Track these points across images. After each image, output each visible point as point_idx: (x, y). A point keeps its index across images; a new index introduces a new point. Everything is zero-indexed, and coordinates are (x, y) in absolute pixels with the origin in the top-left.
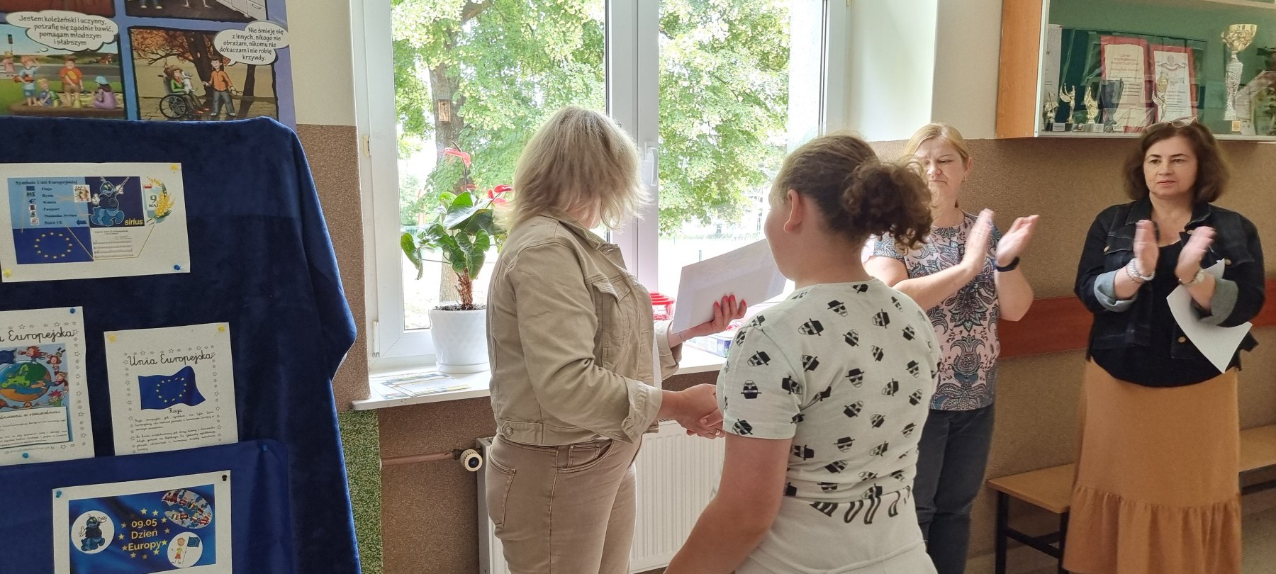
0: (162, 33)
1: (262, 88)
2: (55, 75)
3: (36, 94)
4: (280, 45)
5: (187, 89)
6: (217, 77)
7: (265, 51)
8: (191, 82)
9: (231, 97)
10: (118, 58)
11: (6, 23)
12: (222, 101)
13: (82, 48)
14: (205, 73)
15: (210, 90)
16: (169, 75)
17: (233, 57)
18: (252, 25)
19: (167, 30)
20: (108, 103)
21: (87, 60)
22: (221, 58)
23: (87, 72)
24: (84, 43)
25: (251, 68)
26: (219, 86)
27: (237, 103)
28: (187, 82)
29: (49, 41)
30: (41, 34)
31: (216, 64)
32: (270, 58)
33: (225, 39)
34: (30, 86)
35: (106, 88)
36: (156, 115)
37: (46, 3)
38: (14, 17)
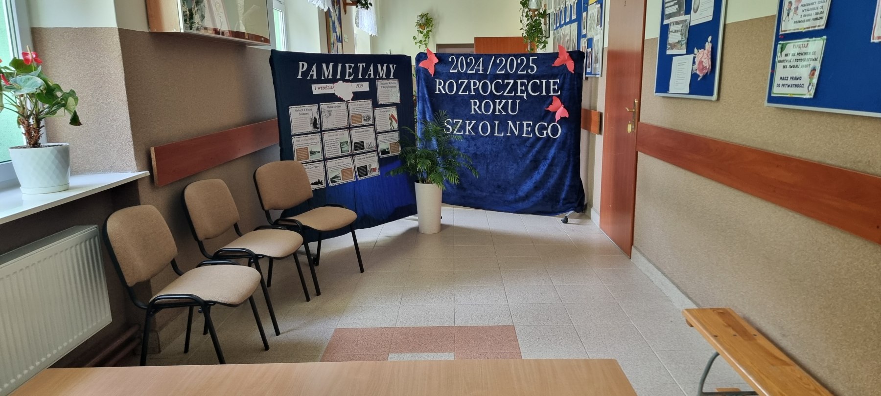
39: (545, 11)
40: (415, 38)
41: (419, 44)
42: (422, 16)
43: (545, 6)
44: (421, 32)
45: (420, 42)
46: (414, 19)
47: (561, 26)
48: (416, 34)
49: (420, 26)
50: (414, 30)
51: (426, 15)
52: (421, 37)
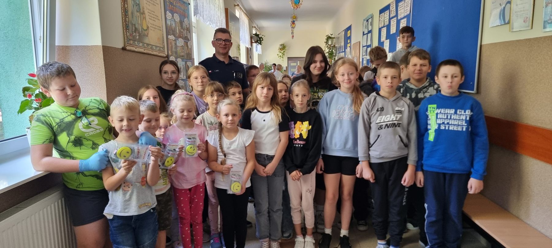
4: (191, 45)
10: (184, 46)
23: (183, 49)
24: (182, 44)
30: (180, 42)
32: (191, 47)
36: (186, 57)
37: (180, 37)
38: (179, 39)
39: (334, 46)
40: (278, 55)
41: (280, 57)
42: (281, 45)
43: (335, 43)
44: (281, 52)
45: (280, 56)
46: (278, 46)
47: (340, 53)
48: (278, 53)
49: (280, 49)
50: (277, 51)
51: (283, 45)
52: (281, 54)
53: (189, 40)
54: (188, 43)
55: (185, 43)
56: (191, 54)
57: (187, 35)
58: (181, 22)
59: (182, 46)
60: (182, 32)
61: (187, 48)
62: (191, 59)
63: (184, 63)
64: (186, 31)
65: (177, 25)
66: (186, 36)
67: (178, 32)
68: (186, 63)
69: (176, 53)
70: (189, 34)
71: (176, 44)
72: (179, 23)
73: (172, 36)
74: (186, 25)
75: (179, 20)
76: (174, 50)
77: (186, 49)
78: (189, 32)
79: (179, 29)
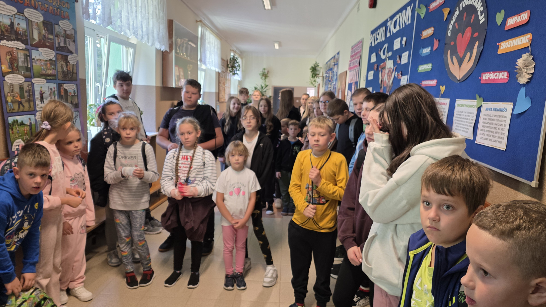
0: (60, 55)
1: (75, 71)
2: (46, 65)
3: (43, 69)
4: (77, 60)
5: (64, 70)
6: (68, 66)
7: (75, 61)
8: (65, 69)
9: (71, 72)
10: (55, 61)
11: (38, 50)
12: (69, 73)
13: (50, 58)
14: (67, 66)
15: (67, 70)
16: (62, 67)
17: (71, 62)
18: (73, 54)
19: (62, 55)
20: (54, 73)
21: (51, 61)
22: (69, 62)
23: (51, 64)
24: (50, 57)
25: (73, 65)
26: (69, 70)
27: (71, 73)
28: (64, 68)
29: (45, 56)
30: (44, 54)
31: (68, 64)
32: (76, 63)
33: (69, 57)
34: (42, 68)
35: (53, 68)
36: (60, 76)
37: (44, 46)
38: (40, 49)
53: (73, 53)
54: (68, 56)
55: (60, 57)
56: (76, 73)
57: (65, 43)
58: (48, 25)
59: (50, 60)
60: (50, 39)
61: (64, 64)
62: (77, 81)
63: (53, 86)
64: (62, 39)
65: (35, 26)
66: (62, 44)
67: (36, 36)
68: (60, 86)
69: (28, 69)
70: (72, 44)
71: (28, 56)
72: (41, 25)
73: (16, 42)
74: (65, 31)
75: (42, 19)
76: (20, 64)
77: (62, 65)
78: (74, 41)
79: (40, 33)
